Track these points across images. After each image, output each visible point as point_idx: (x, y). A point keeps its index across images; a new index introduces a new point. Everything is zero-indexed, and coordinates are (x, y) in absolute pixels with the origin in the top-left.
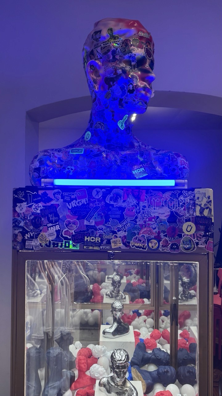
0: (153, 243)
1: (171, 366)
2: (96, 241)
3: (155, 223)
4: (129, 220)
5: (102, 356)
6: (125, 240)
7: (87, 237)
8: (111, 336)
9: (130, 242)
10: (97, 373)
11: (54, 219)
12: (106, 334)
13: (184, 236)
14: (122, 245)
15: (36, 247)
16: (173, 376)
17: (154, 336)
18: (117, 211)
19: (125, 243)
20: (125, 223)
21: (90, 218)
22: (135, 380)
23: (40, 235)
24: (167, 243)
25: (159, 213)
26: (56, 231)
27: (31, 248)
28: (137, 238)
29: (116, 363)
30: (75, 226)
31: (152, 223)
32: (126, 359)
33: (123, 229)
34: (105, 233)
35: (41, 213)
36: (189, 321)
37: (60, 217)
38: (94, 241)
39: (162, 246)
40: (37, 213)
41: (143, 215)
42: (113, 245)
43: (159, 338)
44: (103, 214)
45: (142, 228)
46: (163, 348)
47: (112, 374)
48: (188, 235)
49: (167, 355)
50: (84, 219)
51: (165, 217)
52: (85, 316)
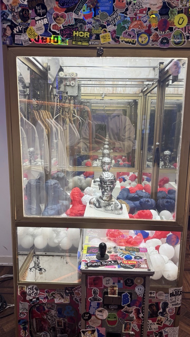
1: (152, 199)
2: (85, 36)
3: (146, 16)
4: (119, 12)
6: (115, 35)
7: (76, 32)
9: (119, 37)
11: (41, 11)
12: (96, 182)
13: (175, 30)
15: (25, 42)
16: (153, 205)
18: (106, 2)
19: (115, 38)
20: (114, 16)
21: (78, 11)
23: (28, 29)
24: (158, 38)
25: (151, 5)
26: (44, 25)
27: (21, 43)
29: (104, 180)
31: (143, 16)
32: (112, 178)
33: (113, 22)
34: (94, 27)
35: (28, 5)
37: (48, 9)
38: (82, 36)
39: (152, 41)
40: (24, 5)
41: (134, 6)
42: (102, 40)
44: (91, 6)
45: (132, 22)
48: (179, 28)
50: (73, 12)
51: (157, 9)
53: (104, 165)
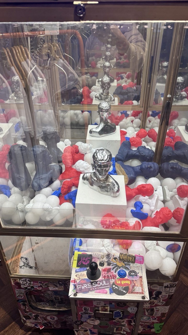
5: (88, 152)
8: (98, 135)
10: (82, 167)
12: (92, 133)
17: (140, 134)
29: (97, 162)
32: (108, 159)
36: (176, 122)
43: (145, 137)
49: (152, 153)
52: (75, 117)
53: (102, 112)
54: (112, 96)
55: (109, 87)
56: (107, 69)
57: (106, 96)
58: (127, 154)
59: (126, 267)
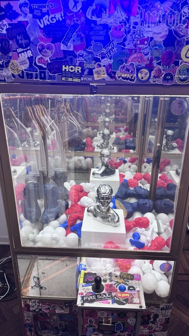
0: (143, 73)
1: (150, 199)
2: (76, 71)
3: (148, 47)
4: (115, 43)
5: (91, 191)
7: (66, 66)
8: (100, 177)
9: (116, 72)
10: (86, 203)
11: (24, 42)
12: (95, 175)
13: (181, 64)
14: (106, 75)
15: (8, 78)
16: (151, 207)
17: (136, 177)
18: (100, 30)
19: (110, 73)
20: (110, 47)
21: (67, 41)
22: (118, 209)
23: (10, 63)
24: (160, 73)
25: (154, 33)
26: (28, 58)
27: (3, 79)
28: (124, 67)
29: (101, 195)
30: (50, 52)
31: (145, 47)
32: (110, 192)
33: (108, 55)
34: (86, 61)
35: (7, 34)
36: (168, 168)
37: (32, 39)
38: (73, 71)
39: (154, 77)
40: (3, 34)
41: (134, 36)
42: (95, 75)
43: (141, 179)
44: (83, 35)
45: (131, 54)
46: (143, 187)
47: (98, 204)
48: (186, 62)
49: (147, 192)
50: (61, 43)
51: (161, 39)
52: (79, 163)
53: (103, 157)
54: (112, 146)
55: (109, 138)
56: (107, 124)
57: (107, 145)
58: (126, 193)
59: (126, 283)
